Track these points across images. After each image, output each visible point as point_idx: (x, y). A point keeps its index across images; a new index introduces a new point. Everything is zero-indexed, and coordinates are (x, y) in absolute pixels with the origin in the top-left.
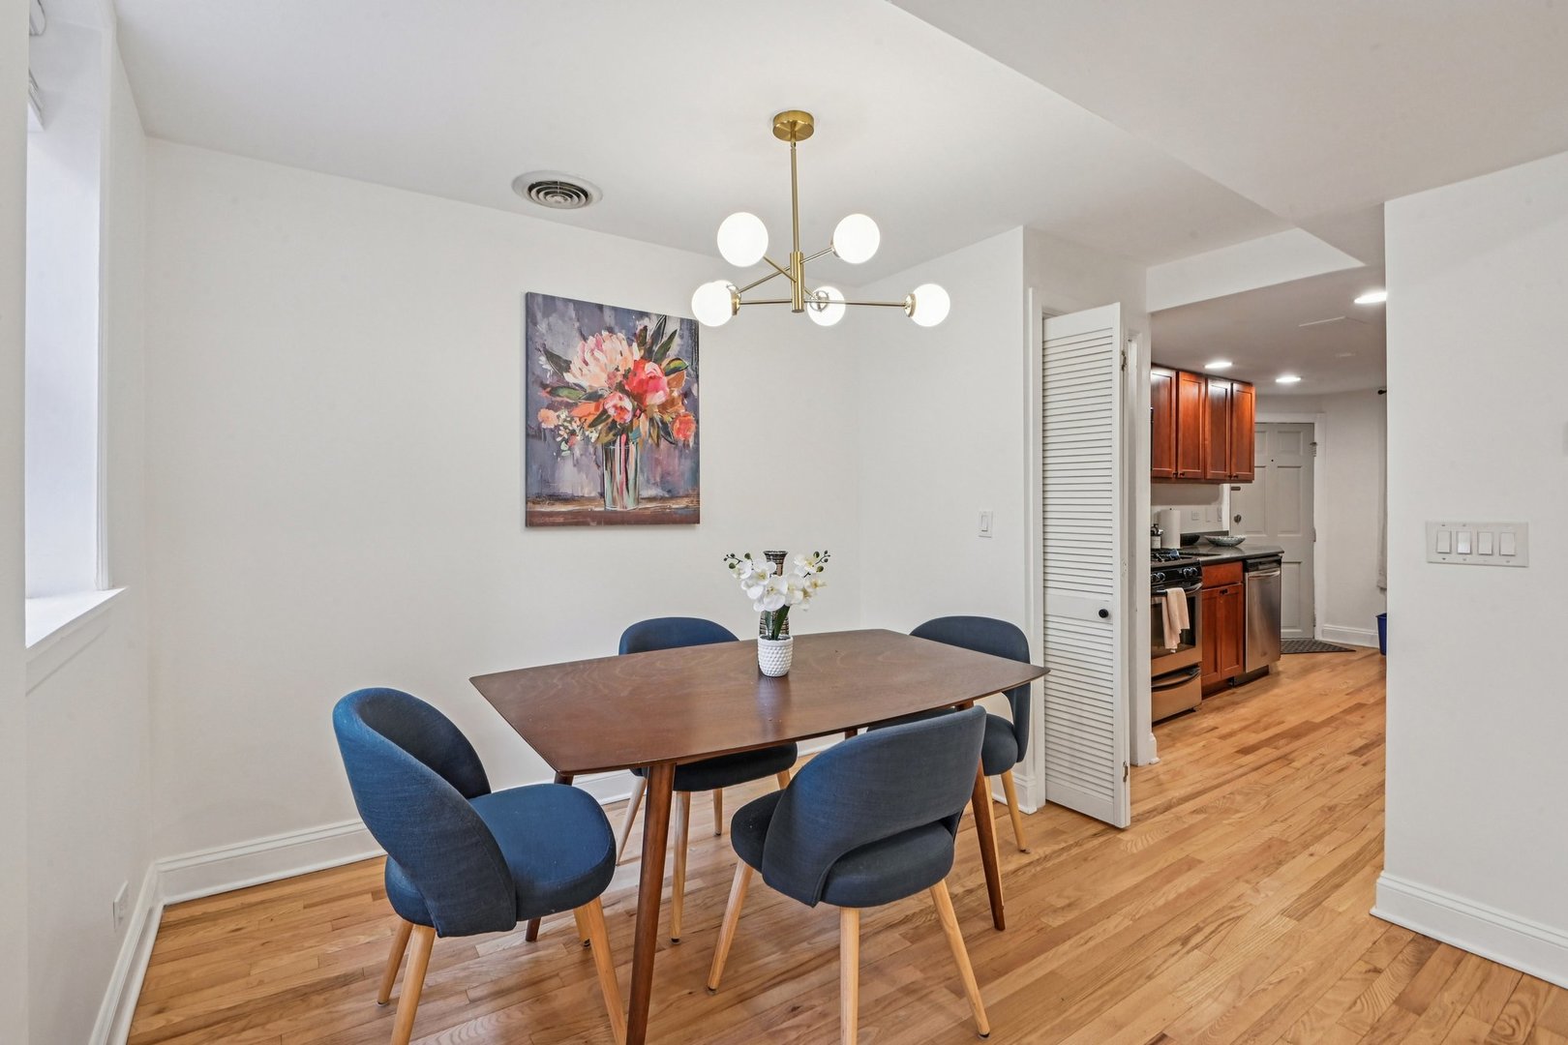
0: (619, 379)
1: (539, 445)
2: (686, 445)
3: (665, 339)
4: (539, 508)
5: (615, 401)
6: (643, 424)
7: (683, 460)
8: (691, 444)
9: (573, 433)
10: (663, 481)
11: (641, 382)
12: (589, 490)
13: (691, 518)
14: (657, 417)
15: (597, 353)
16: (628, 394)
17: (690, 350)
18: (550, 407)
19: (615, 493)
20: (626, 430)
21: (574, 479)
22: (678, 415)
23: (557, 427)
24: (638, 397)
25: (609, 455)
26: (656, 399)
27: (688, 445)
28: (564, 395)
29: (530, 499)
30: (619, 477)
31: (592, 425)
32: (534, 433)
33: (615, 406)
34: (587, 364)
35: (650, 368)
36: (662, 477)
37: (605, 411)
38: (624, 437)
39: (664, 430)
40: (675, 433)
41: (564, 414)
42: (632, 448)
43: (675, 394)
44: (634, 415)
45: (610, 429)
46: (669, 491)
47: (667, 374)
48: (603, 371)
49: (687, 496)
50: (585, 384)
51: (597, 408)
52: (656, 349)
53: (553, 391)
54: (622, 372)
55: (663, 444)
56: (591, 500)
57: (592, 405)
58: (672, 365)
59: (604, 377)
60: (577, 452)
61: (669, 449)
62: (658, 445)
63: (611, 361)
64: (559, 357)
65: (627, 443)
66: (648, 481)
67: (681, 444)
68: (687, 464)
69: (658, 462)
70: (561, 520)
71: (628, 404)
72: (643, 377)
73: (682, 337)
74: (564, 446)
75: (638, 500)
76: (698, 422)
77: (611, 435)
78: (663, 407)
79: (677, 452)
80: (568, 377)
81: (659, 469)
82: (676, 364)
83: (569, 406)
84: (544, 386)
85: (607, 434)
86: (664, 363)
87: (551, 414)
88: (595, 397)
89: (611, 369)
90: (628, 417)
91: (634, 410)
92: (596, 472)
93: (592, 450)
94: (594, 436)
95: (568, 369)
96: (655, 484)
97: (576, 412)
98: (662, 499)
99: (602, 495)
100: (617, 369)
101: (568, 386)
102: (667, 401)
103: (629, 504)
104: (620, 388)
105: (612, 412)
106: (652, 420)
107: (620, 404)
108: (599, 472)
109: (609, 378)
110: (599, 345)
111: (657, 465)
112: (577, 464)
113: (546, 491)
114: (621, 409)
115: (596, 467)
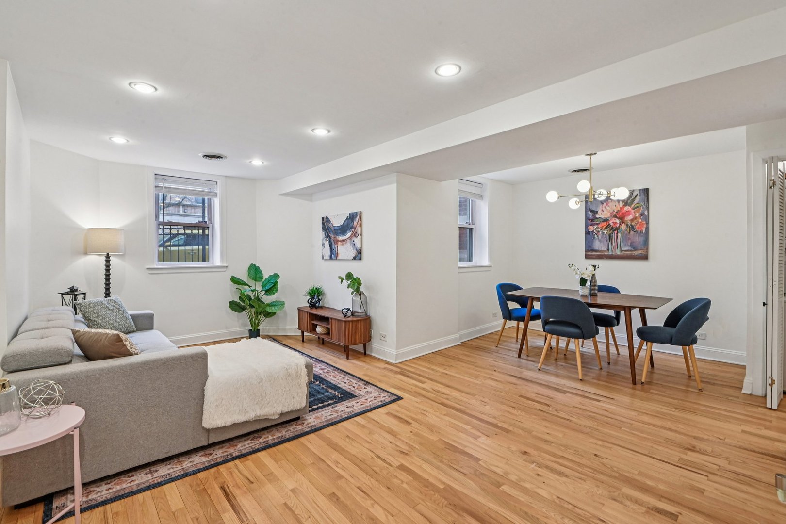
0: (615, 214)
1: (588, 236)
2: (641, 232)
3: (633, 198)
4: (590, 253)
5: (613, 221)
6: (624, 227)
7: (640, 238)
8: (644, 232)
9: (599, 232)
10: (632, 245)
11: (623, 213)
12: (604, 248)
13: (645, 257)
14: (629, 224)
15: (607, 207)
16: (617, 218)
17: (644, 199)
18: (592, 225)
19: (613, 249)
20: (617, 229)
21: (598, 245)
22: (638, 222)
23: (593, 231)
24: (622, 219)
25: (610, 237)
26: (630, 217)
27: (643, 232)
28: (596, 221)
29: (587, 251)
30: (614, 244)
31: (605, 229)
32: (587, 233)
33: (613, 222)
34: (603, 211)
35: (627, 208)
36: (631, 244)
37: (609, 224)
38: (616, 231)
39: (632, 228)
40: (636, 228)
41: (596, 227)
42: (619, 235)
43: (637, 215)
44: (620, 224)
45: (611, 230)
46: (634, 248)
47: (633, 209)
48: (608, 212)
49: (642, 250)
50: (602, 217)
51: (606, 224)
52: (629, 202)
53: (593, 220)
54: (616, 211)
55: (632, 232)
56: (604, 251)
57: (605, 223)
58: (636, 206)
59: (609, 214)
60: (600, 237)
61: (634, 234)
62: (629, 233)
63: (612, 209)
64: (594, 211)
65: (617, 233)
66: (625, 245)
67: (639, 232)
68: (642, 239)
69: (629, 239)
70: (594, 257)
71: (618, 221)
72: (624, 212)
73: (640, 195)
74: (596, 236)
75: (621, 251)
76: (647, 223)
77: (611, 232)
78: (632, 220)
79: (637, 235)
80: (597, 216)
81: (630, 241)
82: (638, 205)
83: (597, 224)
84: (589, 220)
85: (610, 231)
86: (632, 206)
87: (592, 227)
88: (606, 220)
89: (612, 211)
90: (618, 225)
91: (620, 223)
92: (606, 243)
93: (605, 236)
94: (605, 232)
95: (597, 214)
96: (628, 246)
97: (599, 226)
98: (631, 251)
99: (608, 250)
100: (614, 211)
101: (597, 218)
102: (633, 218)
103: (618, 252)
104: (615, 216)
105: (612, 224)
106: (627, 225)
107: (615, 221)
108: (607, 243)
109: (611, 214)
110: (607, 205)
111: (629, 240)
112: (600, 241)
113: (590, 249)
114: (616, 223)
115: (606, 241)
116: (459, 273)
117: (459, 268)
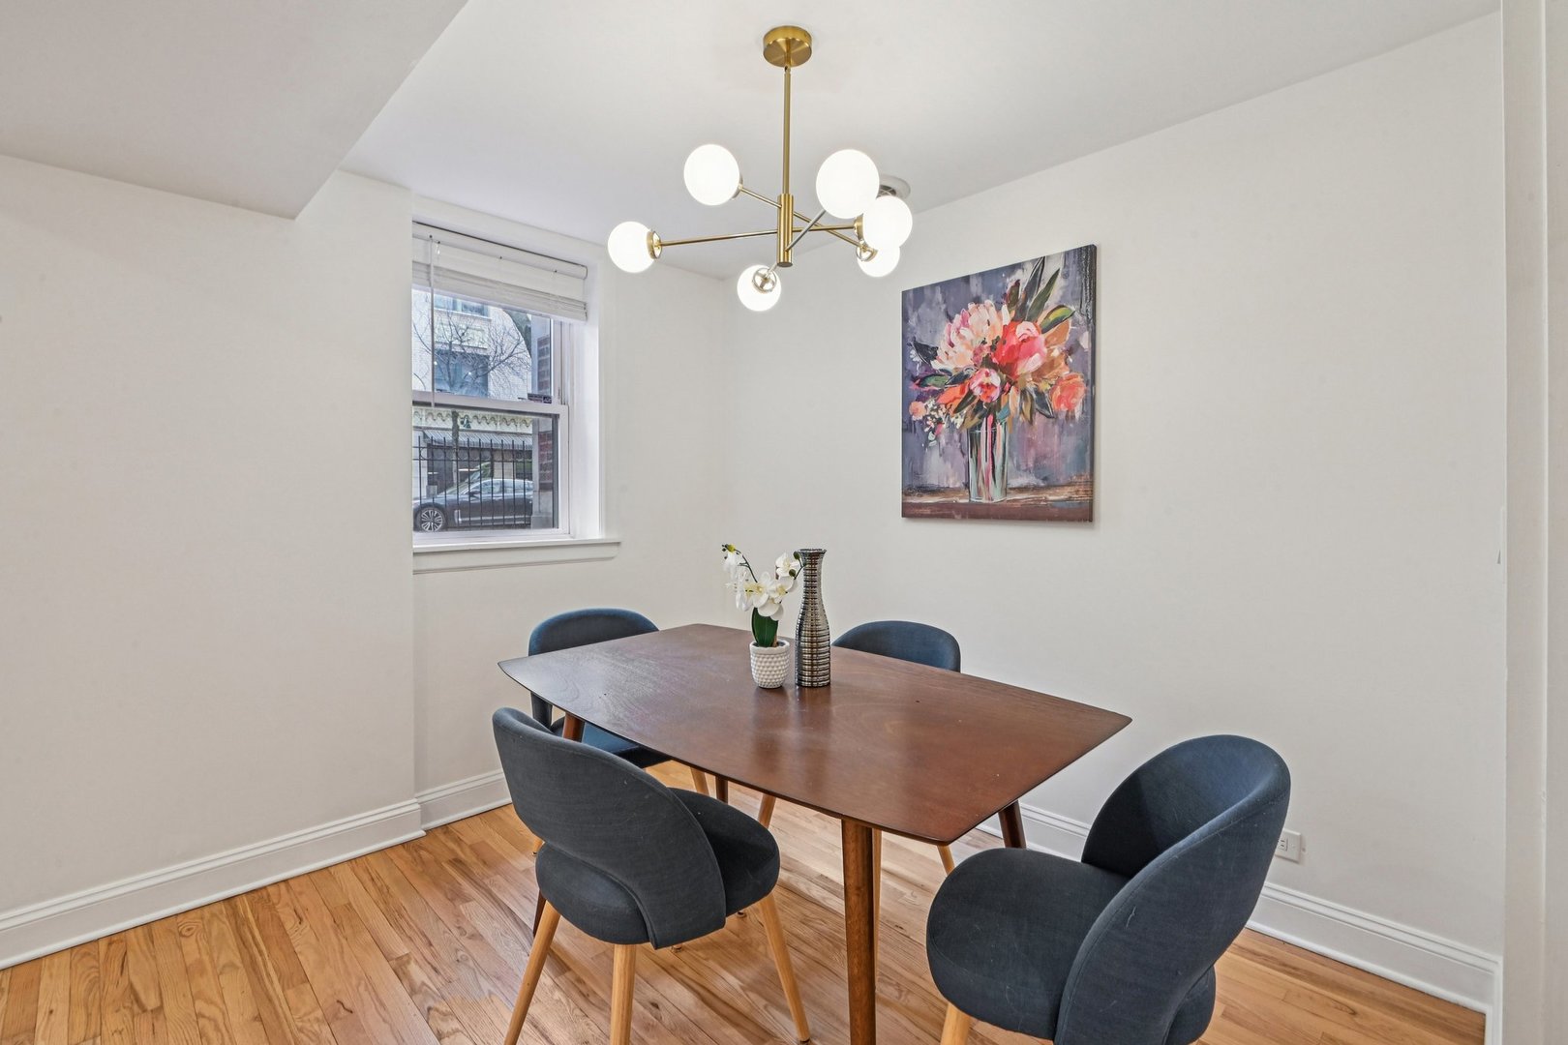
0: (986, 352)
1: (912, 437)
2: (1070, 417)
3: (1043, 286)
4: (915, 500)
5: (983, 379)
6: (1013, 399)
7: (1065, 438)
8: (1078, 414)
9: (939, 422)
10: (1038, 468)
11: (1012, 349)
12: (955, 482)
13: (1083, 514)
14: (1031, 387)
15: (964, 332)
16: (995, 367)
17: (1078, 289)
18: (921, 398)
19: (981, 483)
20: (994, 409)
21: (940, 470)
22: (1059, 379)
23: (925, 418)
24: (1007, 369)
25: (974, 440)
26: (1034, 363)
27: (1073, 417)
28: (932, 384)
29: (907, 492)
30: (985, 464)
31: (957, 410)
32: (908, 426)
33: (981, 385)
34: (952, 345)
35: (1024, 329)
36: (1036, 461)
37: (971, 392)
38: (991, 418)
39: (1040, 402)
40: (1054, 404)
41: (931, 403)
42: (1000, 429)
43: (1056, 353)
44: (1003, 391)
45: (976, 411)
46: (1045, 479)
47: (1044, 331)
48: (968, 348)
49: (1069, 484)
50: (950, 367)
51: (962, 391)
52: (1030, 304)
53: (922, 382)
54: (989, 343)
55: (1039, 419)
56: (956, 491)
57: (958, 388)
58: (1052, 318)
59: (970, 354)
60: (943, 441)
61: (1046, 425)
62: (1031, 422)
63: (978, 335)
64: (927, 346)
65: (994, 425)
66: (1018, 467)
67: (1062, 417)
68: (1071, 442)
69: (1031, 443)
70: (928, 511)
71: (995, 379)
72: (1014, 342)
73: (1066, 276)
74: (931, 437)
75: (1006, 490)
76: (1092, 382)
77: (976, 419)
78: (1038, 374)
79: (1056, 428)
80: (936, 365)
81: (1032, 452)
82: (1059, 313)
83: (935, 394)
84: (914, 379)
85: (973, 417)
86: (1041, 319)
87: (920, 405)
88: (960, 379)
89: (977, 343)
90: (995, 394)
91: (1003, 384)
92: (960, 460)
93: (956, 437)
94: (959, 421)
95: (934, 357)
96: (1027, 470)
97: (943, 399)
98: (1036, 489)
99: (967, 485)
100: (984, 342)
101: (935, 374)
102: (1044, 365)
103: (996, 495)
104: (988, 363)
105: (977, 392)
106: (1023, 393)
107: (986, 380)
108: (964, 461)
109: (975, 354)
110: (964, 323)
111: (1029, 447)
112: (942, 454)
113: (916, 483)
114: (989, 386)
115: (960, 455)
116: (416, 572)
117: (415, 554)
